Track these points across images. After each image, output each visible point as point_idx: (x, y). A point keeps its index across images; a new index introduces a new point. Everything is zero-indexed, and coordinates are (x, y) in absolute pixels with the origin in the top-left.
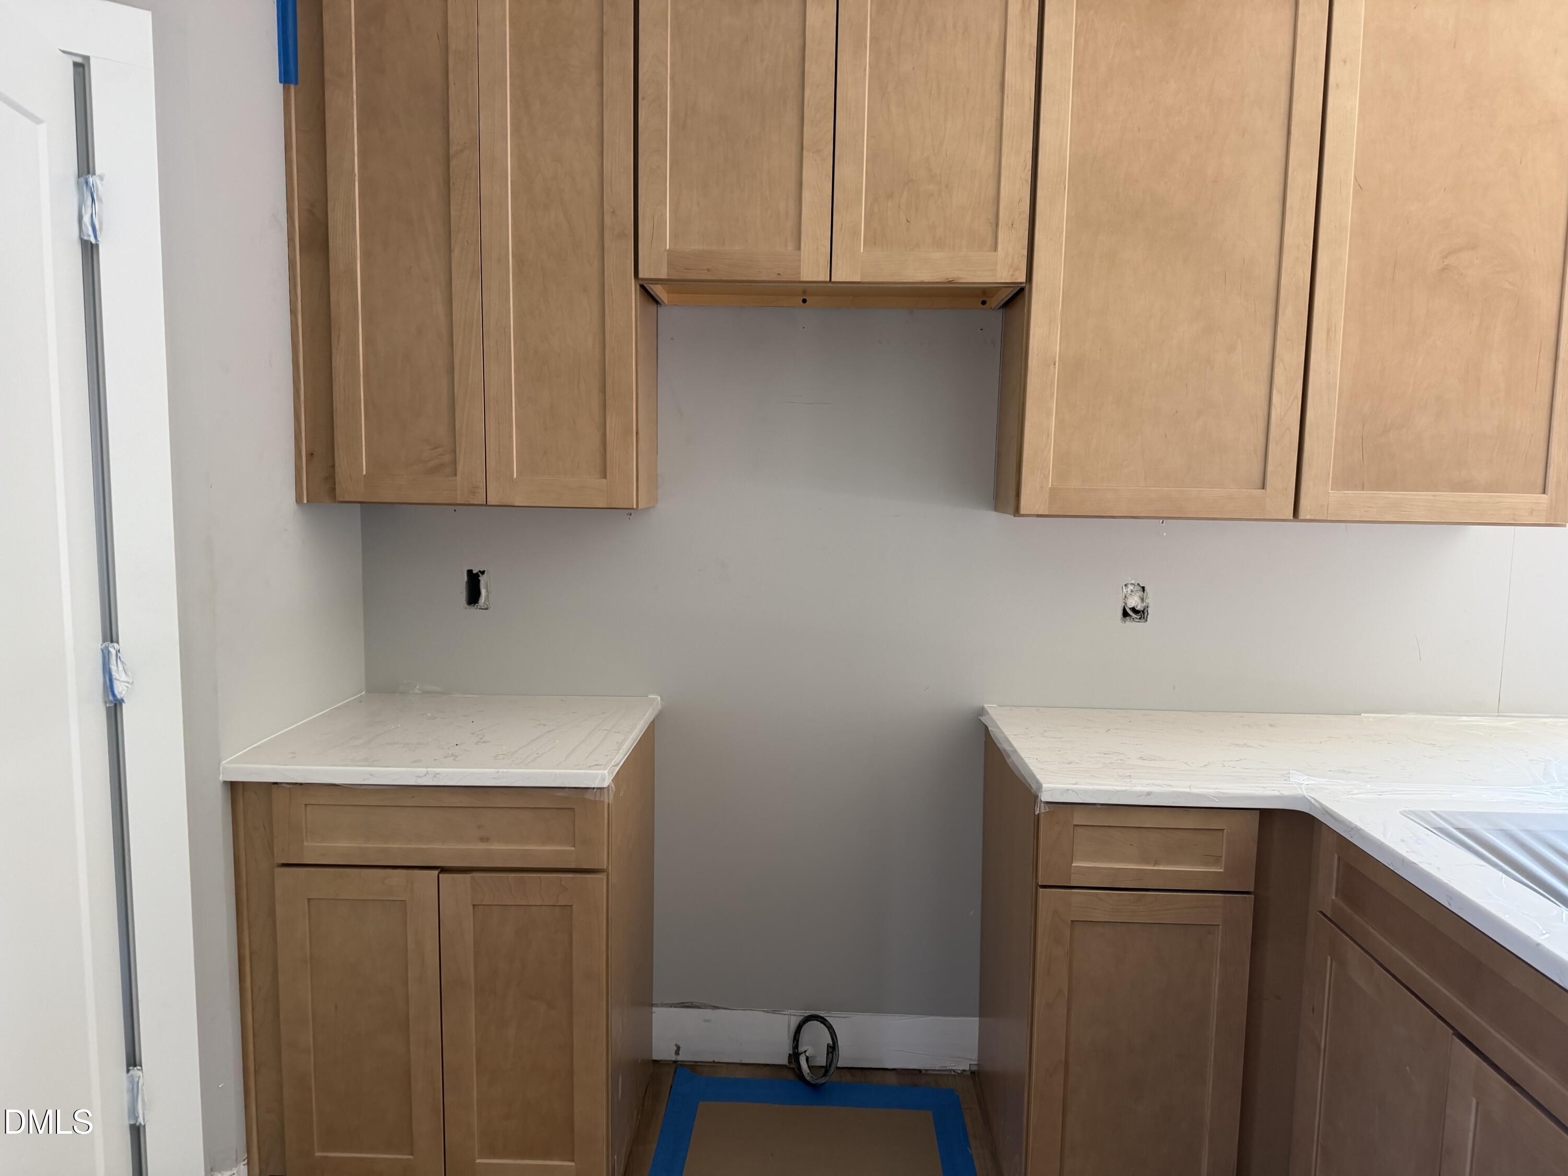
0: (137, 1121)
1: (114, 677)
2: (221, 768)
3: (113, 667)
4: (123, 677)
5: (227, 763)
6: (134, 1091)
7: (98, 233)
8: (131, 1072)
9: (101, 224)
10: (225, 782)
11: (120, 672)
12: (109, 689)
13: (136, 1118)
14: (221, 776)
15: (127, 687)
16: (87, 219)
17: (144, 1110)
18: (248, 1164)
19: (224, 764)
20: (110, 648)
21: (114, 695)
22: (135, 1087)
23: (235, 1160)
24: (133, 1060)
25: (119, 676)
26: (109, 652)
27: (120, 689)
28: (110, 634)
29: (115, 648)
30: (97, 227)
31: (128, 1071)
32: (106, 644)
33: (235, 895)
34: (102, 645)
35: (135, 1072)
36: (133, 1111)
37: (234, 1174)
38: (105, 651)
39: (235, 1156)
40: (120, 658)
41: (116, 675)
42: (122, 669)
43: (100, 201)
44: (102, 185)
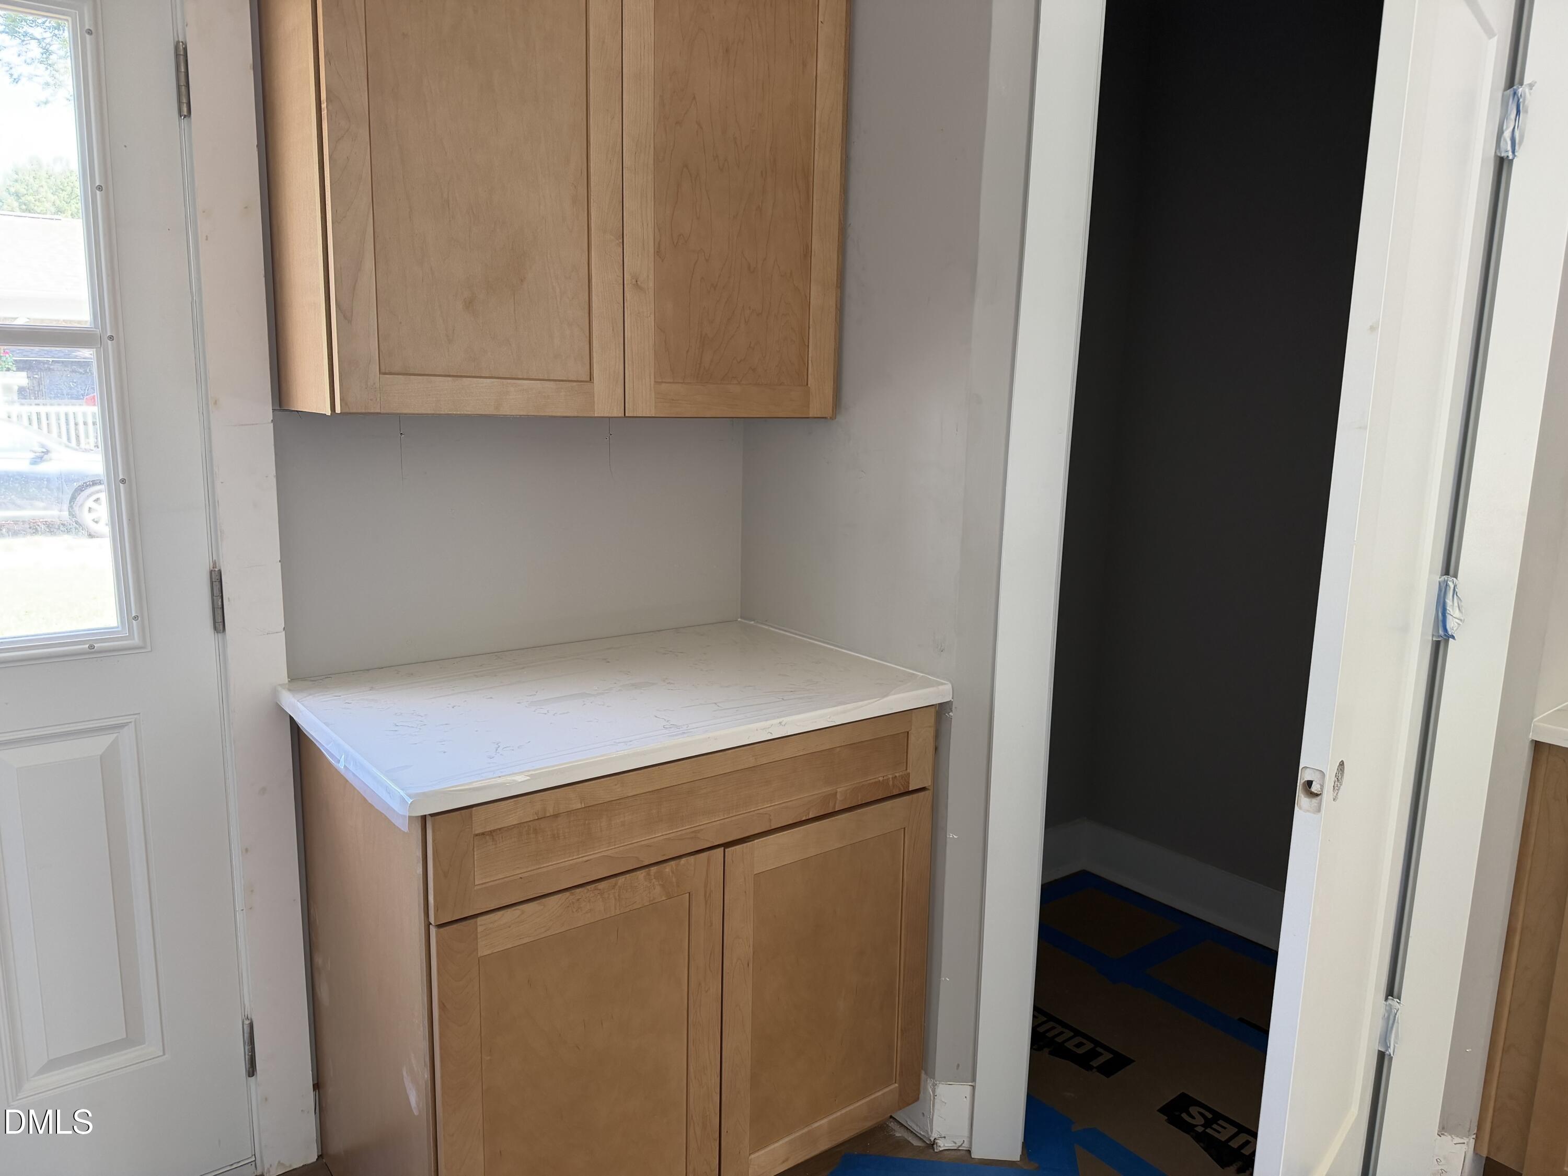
0: (1387, 1050)
1: (1448, 612)
2: (1532, 725)
3: (1449, 602)
4: (1457, 613)
5: (1538, 721)
6: (1389, 1022)
7: (1517, 147)
8: (1390, 1002)
9: (1522, 137)
10: (1533, 740)
11: (1455, 607)
12: (1441, 624)
13: (1388, 1047)
14: (1531, 734)
15: (1459, 624)
16: (1507, 134)
17: (1395, 1042)
18: (1476, 1140)
19: (1535, 721)
20: (1448, 582)
21: (1445, 630)
22: (1392, 1018)
23: (1468, 1129)
24: (1392, 990)
25: (1453, 611)
26: (1447, 585)
27: (1451, 624)
28: (1449, 566)
29: (1453, 583)
30: (1517, 141)
31: (1386, 999)
32: (1446, 577)
33: (1517, 862)
34: (1440, 578)
35: (1393, 1002)
36: (1385, 1038)
37: (1464, 1143)
38: (1442, 584)
39: (1469, 1127)
40: (1457, 593)
41: (1451, 610)
42: (1457, 605)
43: (1526, 112)
44: (1530, 94)
